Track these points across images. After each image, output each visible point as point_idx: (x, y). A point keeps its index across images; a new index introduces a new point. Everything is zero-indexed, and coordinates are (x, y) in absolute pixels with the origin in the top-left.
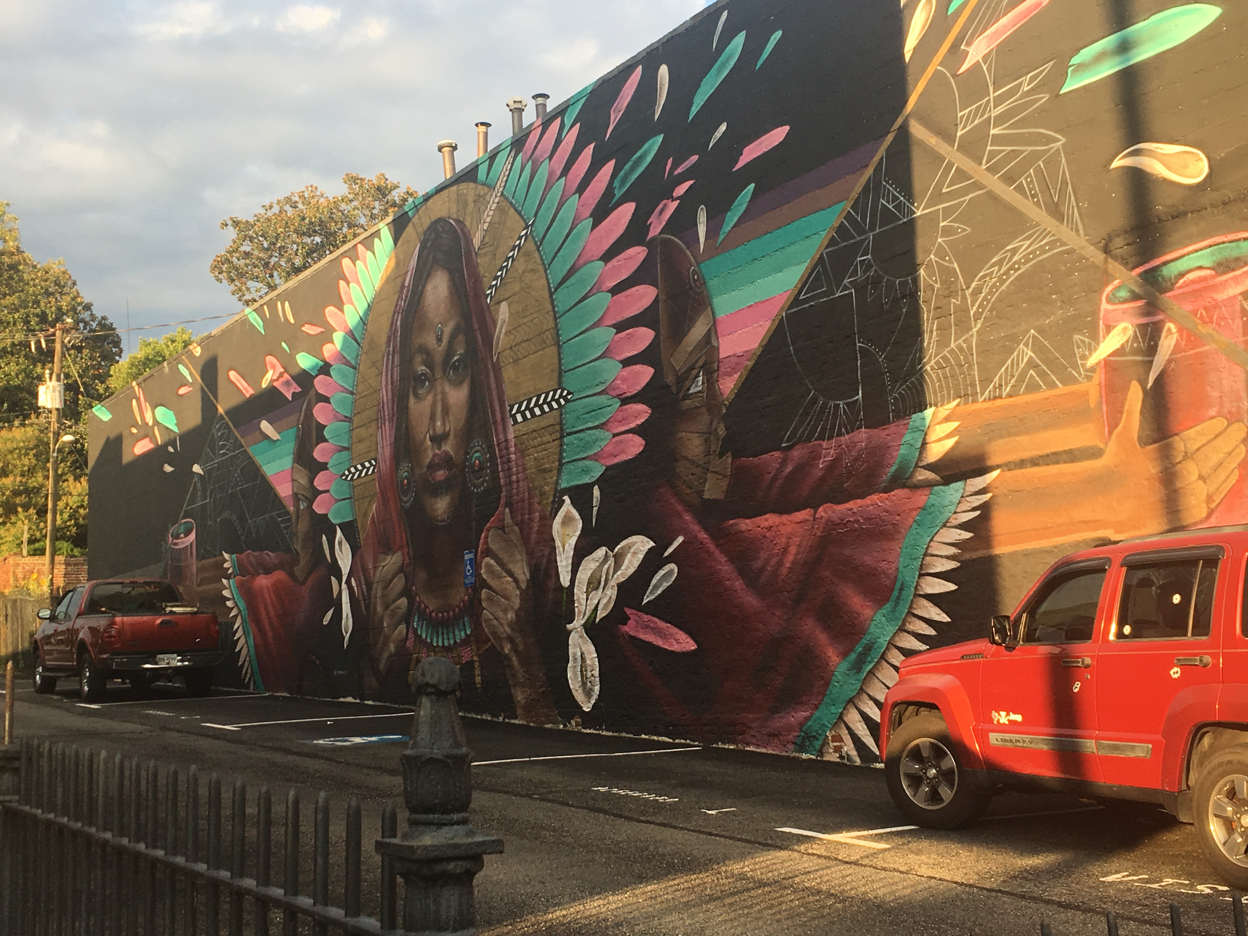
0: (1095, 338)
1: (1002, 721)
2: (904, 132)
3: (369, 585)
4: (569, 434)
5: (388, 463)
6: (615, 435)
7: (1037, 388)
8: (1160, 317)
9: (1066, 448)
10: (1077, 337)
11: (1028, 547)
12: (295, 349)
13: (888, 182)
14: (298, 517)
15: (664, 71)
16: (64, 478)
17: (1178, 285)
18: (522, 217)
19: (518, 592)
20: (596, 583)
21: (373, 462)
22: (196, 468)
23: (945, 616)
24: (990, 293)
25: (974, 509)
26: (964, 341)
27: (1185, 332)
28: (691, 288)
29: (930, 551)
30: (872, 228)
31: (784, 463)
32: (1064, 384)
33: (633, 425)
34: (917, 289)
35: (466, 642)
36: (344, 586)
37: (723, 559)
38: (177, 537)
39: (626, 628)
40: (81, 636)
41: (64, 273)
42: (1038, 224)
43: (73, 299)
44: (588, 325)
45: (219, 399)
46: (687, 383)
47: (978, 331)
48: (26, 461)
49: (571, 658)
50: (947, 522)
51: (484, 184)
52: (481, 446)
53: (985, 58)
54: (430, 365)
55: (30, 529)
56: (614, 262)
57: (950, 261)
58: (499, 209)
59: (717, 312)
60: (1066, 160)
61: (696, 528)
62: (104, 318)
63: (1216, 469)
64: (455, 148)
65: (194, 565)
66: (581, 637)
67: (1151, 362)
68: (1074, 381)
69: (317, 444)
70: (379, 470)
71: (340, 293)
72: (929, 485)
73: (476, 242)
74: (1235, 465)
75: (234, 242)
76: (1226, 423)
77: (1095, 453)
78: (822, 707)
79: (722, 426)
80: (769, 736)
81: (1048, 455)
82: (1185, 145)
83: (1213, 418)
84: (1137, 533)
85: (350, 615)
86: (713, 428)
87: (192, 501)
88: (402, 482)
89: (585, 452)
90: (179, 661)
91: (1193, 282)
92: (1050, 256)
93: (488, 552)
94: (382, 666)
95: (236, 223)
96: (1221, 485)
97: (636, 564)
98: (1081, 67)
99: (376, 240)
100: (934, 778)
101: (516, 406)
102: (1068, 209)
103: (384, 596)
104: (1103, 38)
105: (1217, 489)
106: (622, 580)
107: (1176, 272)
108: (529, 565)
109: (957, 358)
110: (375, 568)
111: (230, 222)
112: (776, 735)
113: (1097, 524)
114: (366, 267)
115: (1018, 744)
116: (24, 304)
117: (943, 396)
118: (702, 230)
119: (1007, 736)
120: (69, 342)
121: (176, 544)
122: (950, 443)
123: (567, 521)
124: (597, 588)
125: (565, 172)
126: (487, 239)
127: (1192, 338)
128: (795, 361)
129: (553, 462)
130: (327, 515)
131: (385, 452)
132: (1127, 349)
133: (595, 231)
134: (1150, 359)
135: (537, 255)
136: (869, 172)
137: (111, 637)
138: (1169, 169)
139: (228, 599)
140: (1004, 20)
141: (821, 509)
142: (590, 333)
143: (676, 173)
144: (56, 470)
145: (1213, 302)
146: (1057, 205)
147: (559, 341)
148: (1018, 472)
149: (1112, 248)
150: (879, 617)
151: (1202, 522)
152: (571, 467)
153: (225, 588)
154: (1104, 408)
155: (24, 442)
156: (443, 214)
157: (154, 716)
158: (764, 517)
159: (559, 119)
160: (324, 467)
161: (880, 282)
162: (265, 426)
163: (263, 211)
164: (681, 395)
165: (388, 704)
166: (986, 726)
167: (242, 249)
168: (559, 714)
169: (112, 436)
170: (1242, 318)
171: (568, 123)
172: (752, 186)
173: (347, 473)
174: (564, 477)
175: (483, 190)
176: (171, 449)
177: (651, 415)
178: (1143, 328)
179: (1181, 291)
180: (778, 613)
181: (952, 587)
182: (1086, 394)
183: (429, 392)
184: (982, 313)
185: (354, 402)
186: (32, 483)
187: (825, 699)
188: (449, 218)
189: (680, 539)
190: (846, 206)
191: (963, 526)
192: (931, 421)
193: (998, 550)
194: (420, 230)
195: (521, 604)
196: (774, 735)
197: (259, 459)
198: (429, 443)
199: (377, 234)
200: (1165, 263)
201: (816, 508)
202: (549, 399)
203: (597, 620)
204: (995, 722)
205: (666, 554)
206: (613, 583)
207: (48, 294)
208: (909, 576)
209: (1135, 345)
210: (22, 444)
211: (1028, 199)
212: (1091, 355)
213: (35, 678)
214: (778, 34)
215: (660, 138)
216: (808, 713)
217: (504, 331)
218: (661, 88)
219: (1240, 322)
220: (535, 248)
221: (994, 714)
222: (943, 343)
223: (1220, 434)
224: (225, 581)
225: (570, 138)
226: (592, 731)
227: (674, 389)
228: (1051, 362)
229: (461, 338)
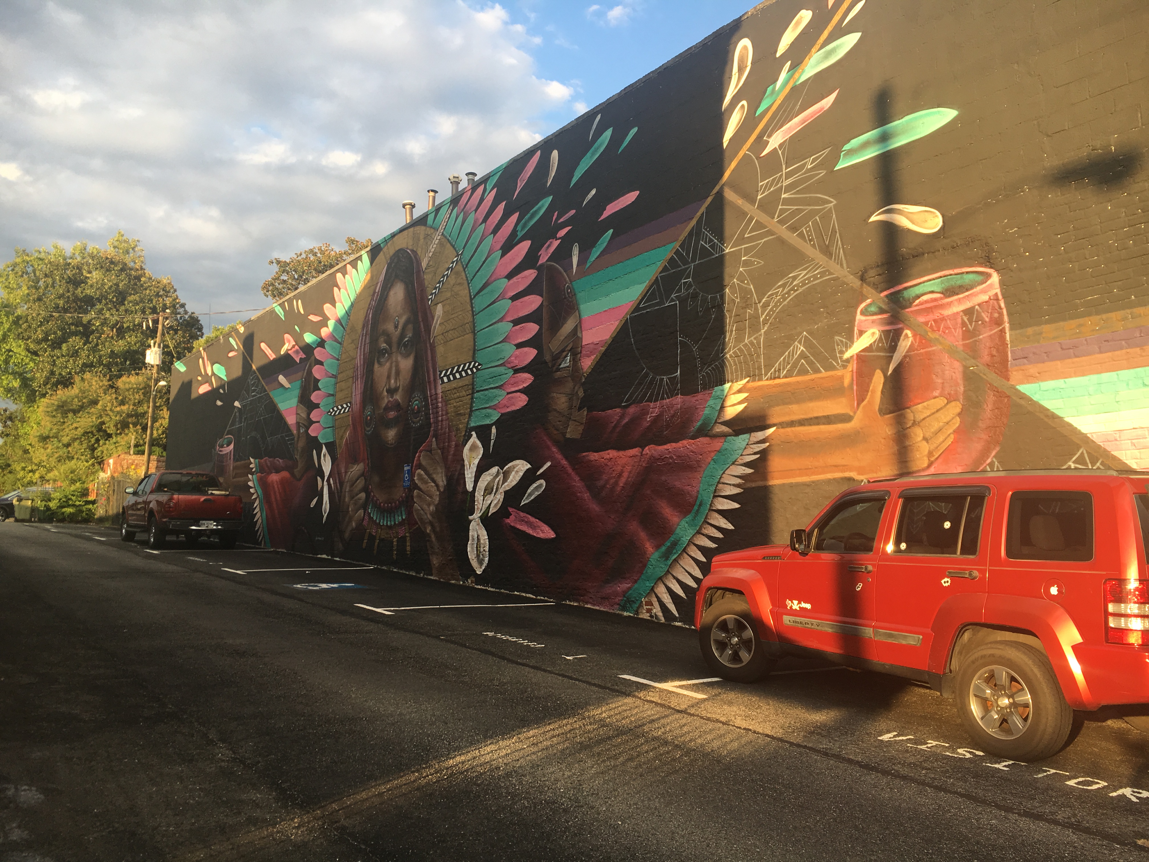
0: (851, 340)
1: (794, 608)
2: (720, 197)
3: (341, 483)
4: (478, 391)
5: (358, 405)
6: (508, 393)
7: (806, 372)
8: (900, 326)
9: (825, 414)
10: (837, 338)
11: (793, 481)
12: (303, 331)
13: (706, 230)
14: (299, 437)
15: (555, 154)
16: (161, 408)
17: (915, 304)
18: (455, 249)
19: (438, 493)
20: (490, 490)
21: (349, 405)
22: (237, 404)
23: (730, 525)
24: (776, 306)
25: (755, 453)
26: (755, 339)
27: (918, 336)
28: (565, 298)
29: (722, 480)
30: (694, 260)
31: (622, 417)
32: (826, 370)
33: (521, 387)
34: (723, 302)
35: (401, 524)
36: (325, 483)
37: (577, 479)
38: (222, 446)
39: (508, 521)
40: (151, 505)
41: (169, 284)
42: (813, 260)
43: (175, 300)
44: (494, 321)
45: (254, 360)
46: (559, 361)
47: (765, 332)
48: (137, 397)
49: (470, 538)
50: (735, 461)
51: (431, 227)
52: (419, 397)
53: (781, 146)
54: (389, 342)
55: (137, 438)
56: (514, 279)
57: (748, 284)
58: (441, 244)
59: (582, 314)
60: (836, 216)
61: (559, 456)
62: (192, 313)
63: (936, 433)
64: (413, 206)
65: (231, 464)
66: (478, 524)
67: (892, 357)
68: (834, 368)
69: (314, 391)
70: (352, 409)
71: (333, 295)
72: (725, 435)
73: (424, 264)
74: (951, 431)
75: (277, 273)
76: (946, 401)
77: (846, 418)
78: (639, 581)
79: (581, 390)
80: (601, 598)
81: (811, 419)
82: (926, 206)
83: (935, 397)
84: (875, 475)
85: (328, 502)
86: (575, 391)
87: (233, 424)
88: (367, 417)
89: (488, 403)
90: (214, 525)
91: (926, 302)
92: (821, 282)
93: (420, 466)
94: (347, 535)
95: (278, 262)
96: (940, 444)
97: (518, 479)
98: (851, 152)
99: (359, 262)
100: (736, 644)
101: (444, 372)
102: (836, 249)
103: (350, 491)
104: (868, 132)
105: (937, 448)
106: (508, 489)
107: (914, 295)
108: (446, 476)
109: (749, 350)
110: (346, 472)
111: (274, 261)
112: (607, 598)
113: (844, 468)
114: (352, 279)
115: (807, 626)
116: (142, 301)
117: (737, 376)
118: (575, 260)
119: (798, 619)
120: (168, 324)
121: (221, 451)
122: (740, 408)
123: (473, 448)
124: (490, 494)
125: (485, 220)
126: (431, 263)
127: (924, 341)
128: (635, 349)
129: (466, 409)
130: (317, 437)
131: (357, 398)
132: (874, 348)
133: (503, 259)
134: (891, 354)
135: (463, 274)
136: (693, 222)
137: (170, 507)
138: (913, 222)
139: (252, 488)
140: (796, 120)
141: (647, 448)
142: (496, 325)
143: (559, 222)
144: (155, 402)
145: (941, 316)
146: (828, 247)
147: (474, 330)
148: (789, 430)
149: (867, 277)
150: (684, 523)
151: (924, 470)
152: (477, 413)
153: (250, 480)
154: (855, 387)
155: (136, 385)
156: (404, 246)
157: (193, 561)
158: (607, 452)
159: (483, 186)
160: (317, 406)
161: (697, 297)
162: (281, 378)
163: (295, 256)
164: (554, 368)
165: (348, 561)
166: (781, 610)
167: (282, 278)
168: (461, 575)
169: (186, 380)
170: (962, 328)
171: (489, 188)
172: (611, 231)
173: (331, 410)
174: (473, 418)
175: (429, 231)
176: (221, 391)
177: (534, 381)
178: (886, 333)
179: (917, 308)
180: (613, 517)
181: (737, 506)
182: (842, 378)
183: (387, 362)
184: (768, 320)
185: (339, 365)
186: (140, 410)
187: (643, 577)
188: (407, 248)
189: (549, 464)
190: (676, 245)
191: (747, 465)
192: (728, 392)
193: (771, 483)
194: (388, 256)
195: (439, 500)
196: (604, 599)
197: (276, 400)
198: (386, 394)
199: (360, 258)
200: (906, 288)
201: (643, 447)
202: (466, 368)
203: (490, 514)
204: (788, 608)
205: (538, 473)
206: (502, 490)
207: (158, 295)
208: (706, 496)
209: (880, 345)
210: (135, 386)
211: (806, 241)
212: (847, 350)
213: (122, 531)
214: (635, 129)
215: (550, 198)
216: (629, 585)
217: (438, 322)
218: (552, 166)
219: (961, 331)
220: (462, 269)
221: (788, 602)
222: (739, 339)
223: (941, 409)
224: (250, 476)
225: (490, 197)
226: (481, 587)
227: (550, 365)
228: (817, 354)
229: (410, 326)
